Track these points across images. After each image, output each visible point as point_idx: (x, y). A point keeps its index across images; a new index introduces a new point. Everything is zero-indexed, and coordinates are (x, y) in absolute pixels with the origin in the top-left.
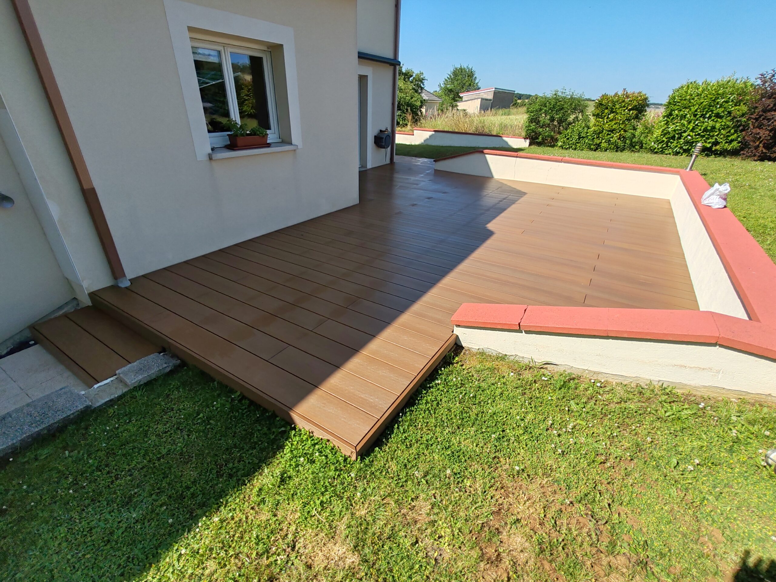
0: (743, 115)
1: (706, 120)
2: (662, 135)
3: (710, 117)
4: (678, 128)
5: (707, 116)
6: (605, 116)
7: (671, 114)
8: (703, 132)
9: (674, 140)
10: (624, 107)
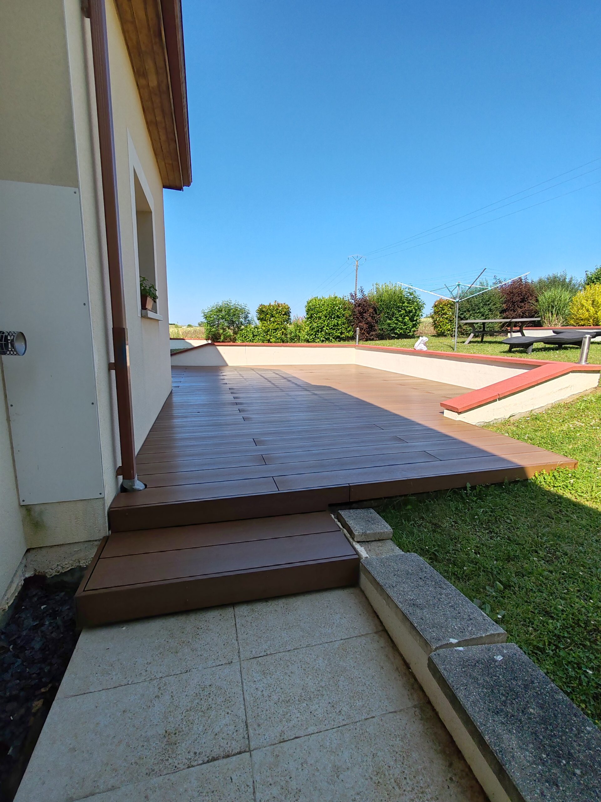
0: (350, 316)
1: (333, 319)
2: (310, 330)
3: (334, 318)
4: (319, 325)
5: (333, 317)
6: (268, 319)
7: (311, 317)
8: (333, 327)
9: (319, 333)
10: (280, 312)
